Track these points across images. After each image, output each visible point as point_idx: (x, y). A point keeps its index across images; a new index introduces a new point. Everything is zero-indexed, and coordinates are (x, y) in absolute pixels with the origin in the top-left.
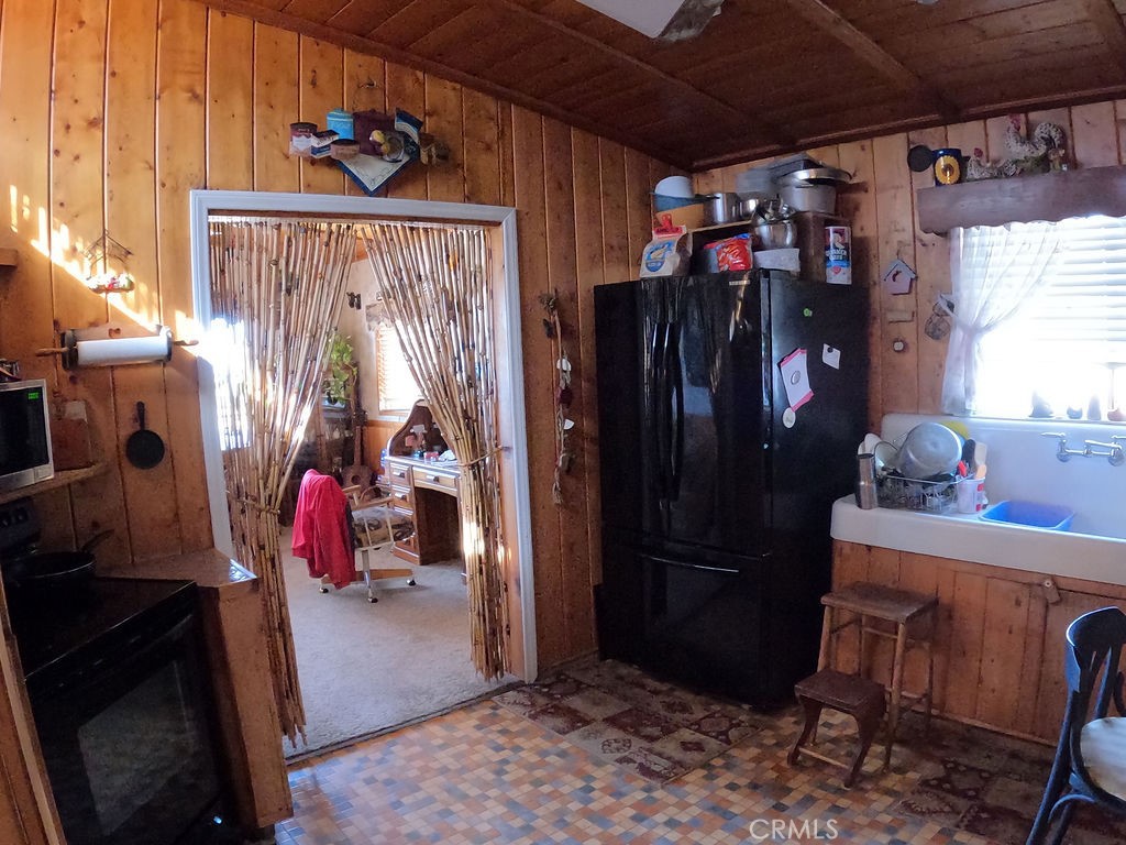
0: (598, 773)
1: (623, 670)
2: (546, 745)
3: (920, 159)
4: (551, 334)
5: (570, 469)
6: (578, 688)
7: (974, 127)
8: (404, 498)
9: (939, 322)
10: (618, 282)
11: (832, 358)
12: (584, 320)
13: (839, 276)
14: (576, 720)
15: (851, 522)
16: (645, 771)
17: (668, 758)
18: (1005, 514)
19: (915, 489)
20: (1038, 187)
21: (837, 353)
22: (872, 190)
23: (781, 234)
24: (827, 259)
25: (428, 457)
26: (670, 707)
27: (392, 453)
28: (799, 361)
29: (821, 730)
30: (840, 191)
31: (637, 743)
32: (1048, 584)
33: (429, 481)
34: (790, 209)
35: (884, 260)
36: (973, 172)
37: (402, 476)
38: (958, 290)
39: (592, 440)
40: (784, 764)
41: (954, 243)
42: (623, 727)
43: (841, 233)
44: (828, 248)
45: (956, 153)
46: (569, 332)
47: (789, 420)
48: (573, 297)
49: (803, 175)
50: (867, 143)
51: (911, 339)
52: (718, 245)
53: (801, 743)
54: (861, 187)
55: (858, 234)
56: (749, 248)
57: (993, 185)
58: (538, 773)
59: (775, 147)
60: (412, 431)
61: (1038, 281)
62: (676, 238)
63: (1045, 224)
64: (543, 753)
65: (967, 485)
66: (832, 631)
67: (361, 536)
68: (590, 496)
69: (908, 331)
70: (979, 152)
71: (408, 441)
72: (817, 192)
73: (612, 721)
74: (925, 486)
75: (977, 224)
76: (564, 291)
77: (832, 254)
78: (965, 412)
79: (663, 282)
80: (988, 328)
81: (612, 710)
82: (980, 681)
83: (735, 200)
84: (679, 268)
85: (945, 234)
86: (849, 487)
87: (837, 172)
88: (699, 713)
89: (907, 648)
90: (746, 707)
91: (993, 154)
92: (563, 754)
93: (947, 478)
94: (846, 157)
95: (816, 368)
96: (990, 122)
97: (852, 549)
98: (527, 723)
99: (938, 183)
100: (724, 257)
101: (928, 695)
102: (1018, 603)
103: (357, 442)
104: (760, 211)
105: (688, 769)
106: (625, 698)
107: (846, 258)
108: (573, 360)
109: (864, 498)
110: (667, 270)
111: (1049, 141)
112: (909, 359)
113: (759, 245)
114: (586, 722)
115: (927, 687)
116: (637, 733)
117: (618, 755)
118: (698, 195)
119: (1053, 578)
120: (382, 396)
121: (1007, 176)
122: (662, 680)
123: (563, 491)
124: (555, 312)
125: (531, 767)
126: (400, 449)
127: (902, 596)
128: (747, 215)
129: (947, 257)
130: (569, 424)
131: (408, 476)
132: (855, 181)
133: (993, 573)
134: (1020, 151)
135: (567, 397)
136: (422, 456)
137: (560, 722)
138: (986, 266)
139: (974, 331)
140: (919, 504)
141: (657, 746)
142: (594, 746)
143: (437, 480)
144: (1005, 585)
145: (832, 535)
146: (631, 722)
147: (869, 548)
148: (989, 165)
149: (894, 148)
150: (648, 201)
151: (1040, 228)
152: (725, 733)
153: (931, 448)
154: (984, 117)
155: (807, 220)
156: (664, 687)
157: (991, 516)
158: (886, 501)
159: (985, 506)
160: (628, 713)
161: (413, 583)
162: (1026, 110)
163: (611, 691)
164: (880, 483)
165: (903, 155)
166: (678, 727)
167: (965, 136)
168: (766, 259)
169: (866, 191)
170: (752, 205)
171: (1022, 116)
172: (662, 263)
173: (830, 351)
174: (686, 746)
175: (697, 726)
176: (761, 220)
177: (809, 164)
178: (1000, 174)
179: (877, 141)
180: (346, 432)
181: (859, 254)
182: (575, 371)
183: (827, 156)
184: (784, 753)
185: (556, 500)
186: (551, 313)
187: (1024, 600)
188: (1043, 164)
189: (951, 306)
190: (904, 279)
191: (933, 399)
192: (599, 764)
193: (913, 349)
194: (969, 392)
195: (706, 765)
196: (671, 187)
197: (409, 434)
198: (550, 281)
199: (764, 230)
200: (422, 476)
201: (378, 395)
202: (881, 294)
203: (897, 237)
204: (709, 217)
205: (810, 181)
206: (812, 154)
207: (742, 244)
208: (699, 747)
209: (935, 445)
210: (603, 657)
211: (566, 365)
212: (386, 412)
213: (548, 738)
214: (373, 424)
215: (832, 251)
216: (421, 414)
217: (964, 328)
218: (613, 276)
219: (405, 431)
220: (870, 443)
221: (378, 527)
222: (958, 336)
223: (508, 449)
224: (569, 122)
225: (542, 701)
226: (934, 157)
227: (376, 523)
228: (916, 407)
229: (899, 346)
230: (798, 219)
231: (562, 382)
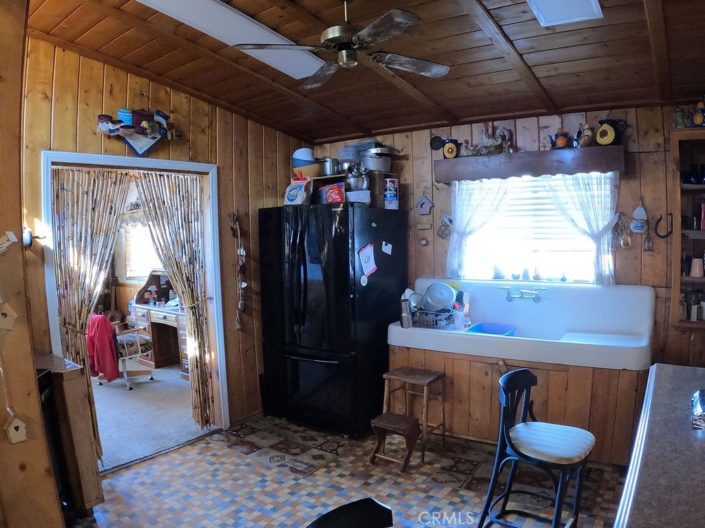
0: (268, 473)
1: (277, 421)
2: (238, 461)
3: (436, 144)
4: (235, 235)
5: (245, 310)
6: (253, 431)
7: (466, 127)
8: (145, 329)
9: (445, 230)
10: (271, 207)
11: (387, 249)
12: (253, 226)
13: (392, 205)
14: (253, 447)
15: (398, 335)
16: (293, 470)
17: (306, 464)
18: (480, 329)
19: (431, 317)
20: (497, 161)
21: (390, 246)
22: (411, 158)
23: (360, 183)
24: (385, 196)
25: (159, 305)
26: (304, 439)
27: (137, 302)
28: (369, 251)
29: (387, 447)
30: (394, 160)
31: (288, 457)
32: (501, 363)
33: (160, 318)
34: (366, 169)
35: (416, 197)
36: (463, 152)
37: (143, 316)
38: (455, 213)
39: (257, 294)
40: (368, 463)
41: (453, 188)
42: (280, 450)
43: (393, 182)
44: (386, 190)
45: (455, 142)
46: (244, 234)
47: (364, 281)
48: (247, 215)
49: (374, 151)
50: (409, 133)
51: (430, 239)
52: (326, 188)
53: (377, 452)
54: (406, 157)
55: (403, 182)
56: (343, 190)
57: (473, 159)
58: (236, 475)
59: (360, 134)
60: (149, 289)
61: (496, 209)
62: (305, 183)
63: (500, 180)
64: (237, 465)
65: (459, 315)
66: (390, 392)
67: (122, 351)
68: (255, 324)
69: (429, 235)
70: (467, 142)
71: (147, 295)
72: (380, 160)
73: (273, 447)
74: (436, 315)
75: (465, 179)
76: (242, 211)
77: (388, 193)
78: (458, 277)
79: (296, 207)
80: (470, 232)
81: (272, 442)
82: (470, 415)
83: (336, 163)
84: (306, 200)
85: (448, 184)
86: (397, 318)
87: (392, 149)
88: (320, 441)
89: (429, 399)
90: (346, 437)
91: (474, 143)
92: (248, 465)
93: (448, 311)
94: (398, 141)
95: (379, 255)
96: (474, 125)
97: (399, 349)
98: (226, 450)
99: (445, 157)
100: (330, 194)
101: (443, 425)
102: (487, 374)
103: (113, 297)
104: (350, 170)
105: (317, 468)
106: (280, 436)
107: (396, 196)
108: (247, 249)
109: (405, 321)
110: (299, 201)
111: (503, 137)
112: (429, 249)
113: (348, 189)
114: (259, 448)
115: (442, 419)
116: (288, 452)
117: (279, 464)
118: (316, 159)
119: (503, 360)
120: (128, 269)
121: (481, 155)
122: (299, 426)
123: (241, 322)
124: (237, 223)
125: (231, 472)
126: (142, 300)
127: (426, 373)
128: (343, 171)
129: (449, 198)
130: (244, 285)
131: (147, 316)
132: (401, 154)
133: (473, 359)
134: (489, 142)
135: (243, 270)
136: (155, 304)
137: (245, 449)
138: (470, 200)
139: (463, 235)
140: (434, 325)
141: (299, 458)
142: (265, 459)
143: (165, 318)
144: (478, 364)
145: (390, 342)
146: (284, 447)
147: (408, 348)
148: (472, 148)
149: (423, 137)
150: (289, 161)
151: (496, 182)
152: (336, 450)
153: (440, 296)
154: (471, 123)
155: (374, 174)
156: (301, 429)
157: (471, 330)
158: (416, 324)
159: (469, 326)
160: (280, 443)
161: (152, 379)
162: (493, 120)
163: (271, 432)
164: (413, 314)
165: (428, 141)
166: (309, 448)
167: (460, 133)
168: (352, 197)
169: (408, 160)
170: (346, 166)
171: (490, 123)
172: (296, 197)
173: (386, 245)
174: (315, 457)
175: (321, 447)
176: (350, 175)
177: (378, 145)
178: (477, 153)
179: (414, 133)
180: (106, 290)
181: (403, 193)
182: (248, 256)
183: (387, 140)
184: (368, 458)
185: (238, 326)
186: (235, 222)
187: (490, 372)
188: (499, 149)
189: (451, 221)
190: (427, 207)
191: (441, 270)
192: (269, 468)
193: (431, 243)
194: (460, 266)
195: (327, 466)
196: (302, 154)
197: (147, 291)
198: (234, 206)
199: (352, 181)
200: (156, 316)
201: (126, 268)
202: (414, 213)
203: (423, 185)
204: (322, 172)
205: (377, 154)
206: (379, 138)
207: (339, 188)
208: (321, 457)
209: (442, 294)
210: (266, 414)
211: (242, 252)
212: (131, 278)
213: (239, 457)
214: (123, 285)
215: (388, 192)
216: (154, 279)
217: (458, 233)
218: (269, 203)
219: (145, 290)
220: (408, 293)
221: (132, 345)
222: (454, 237)
223: (211, 298)
224: (247, 118)
225: (233, 438)
226: (443, 144)
227: (130, 343)
228: (433, 275)
229: (424, 242)
230: (370, 174)
231: (240, 261)
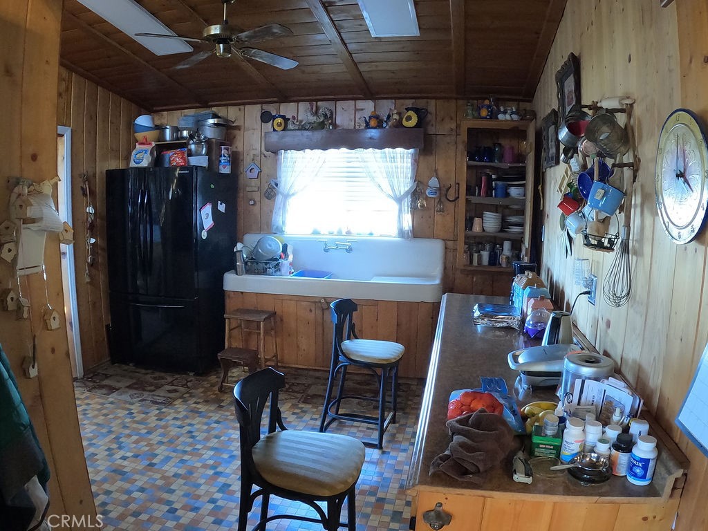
0: (132, 407)
1: (126, 368)
2: (102, 401)
3: (266, 117)
4: (85, 194)
5: (92, 265)
6: (107, 376)
7: (293, 105)
9: (271, 192)
10: (114, 168)
11: (222, 207)
12: (100, 187)
13: (225, 170)
14: (112, 389)
15: (233, 282)
16: (155, 403)
17: (164, 397)
18: (302, 274)
19: (261, 266)
20: (318, 135)
21: (224, 205)
22: (242, 130)
23: (200, 149)
24: (220, 161)
26: (155, 378)
28: (208, 209)
29: (230, 379)
30: (228, 129)
31: (146, 394)
32: (323, 301)
34: (205, 137)
35: (247, 162)
36: (291, 126)
38: (280, 177)
39: (103, 249)
40: (217, 392)
41: (280, 157)
42: (136, 389)
43: (227, 149)
44: (221, 156)
45: (283, 117)
46: (92, 193)
47: (204, 235)
48: (94, 175)
49: (211, 121)
50: (242, 107)
51: (257, 199)
52: (170, 153)
53: (223, 381)
54: (238, 128)
55: (235, 150)
56: (186, 155)
57: (299, 133)
58: (104, 412)
59: (198, 105)
61: (316, 175)
62: (149, 148)
63: (321, 151)
64: (103, 404)
65: (285, 263)
66: (230, 330)
68: (102, 278)
69: (256, 196)
70: (294, 118)
72: (217, 130)
73: (129, 387)
74: (266, 264)
75: (291, 149)
76: (91, 174)
77: (222, 159)
78: (282, 232)
79: (141, 171)
80: (293, 194)
81: (128, 383)
82: (298, 347)
83: (177, 130)
84: (151, 163)
85: (276, 153)
86: (232, 267)
87: (227, 120)
88: (170, 379)
89: (264, 336)
90: (192, 374)
91: (299, 118)
92: (112, 403)
93: (276, 259)
94: (232, 113)
95: (215, 212)
96: (300, 104)
97: (234, 294)
98: (88, 394)
99: (274, 130)
100: (174, 158)
101: (276, 356)
102: (311, 311)
104: (191, 137)
105: (175, 399)
106: (132, 378)
107: (229, 161)
108: (94, 208)
109: (239, 270)
110: (145, 163)
111: (325, 116)
112: (256, 209)
113: (190, 154)
114: (117, 390)
115: (275, 351)
116: (144, 390)
117: (139, 399)
118: (156, 126)
119: (324, 298)
121: (305, 129)
122: (147, 368)
123: (90, 276)
124: (87, 183)
125: (99, 410)
127: (258, 312)
128: (183, 138)
129: (276, 164)
130: (93, 241)
132: (234, 125)
133: (299, 299)
134: (312, 119)
135: (92, 227)
137: (104, 391)
138: (293, 167)
139: (287, 196)
140: (264, 272)
141: (156, 393)
142: (126, 397)
144: (303, 303)
145: (224, 289)
146: (139, 386)
147: (242, 293)
148: (298, 123)
149: (254, 112)
150: (131, 127)
151: (318, 152)
152: (186, 385)
154: (298, 101)
155: (212, 142)
156: (149, 371)
157: (296, 275)
158: (249, 271)
159: (293, 273)
160: (135, 384)
162: (317, 101)
164: (246, 263)
165: (259, 115)
166: (162, 385)
167: (288, 110)
168: (194, 161)
169: (240, 130)
170: (185, 133)
171: (315, 103)
172: (142, 160)
173: (221, 204)
174: (169, 391)
175: (172, 383)
176: (191, 142)
177: (215, 116)
178: (302, 128)
179: (247, 107)
181: (235, 160)
182: (95, 214)
183: (222, 111)
184: (216, 388)
185: (88, 280)
186: (84, 183)
187: (313, 309)
188: (321, 126)
189: (277, 185)
190: (256, 171)
191: (267, 226)
192: (132, 404)
193: (258, 203)
194: (284, 223)
195: (181, 397)
196: (143, 120)
198: (84, 168)
199: (193, 147)
202: (244, 177)
203: (253, 152)
204: (161, 137)
205: (214, 124)
206: (214, 109)
207: (183, 154)
208: (176, 391)
209: (270, 246)
210: (113, 363)
211: (90, 210)
213: (100, 397)
215: (223, 158)
217: (282, 194)
218: (113, 165)
220: (239, 246)
222: (279, 198)
223: (64, 253)
225: (91, 384)
226: (274, 118)
228: (260, 230)
229: (252, 202)
230: (208, 142)
231: (89, 219)
